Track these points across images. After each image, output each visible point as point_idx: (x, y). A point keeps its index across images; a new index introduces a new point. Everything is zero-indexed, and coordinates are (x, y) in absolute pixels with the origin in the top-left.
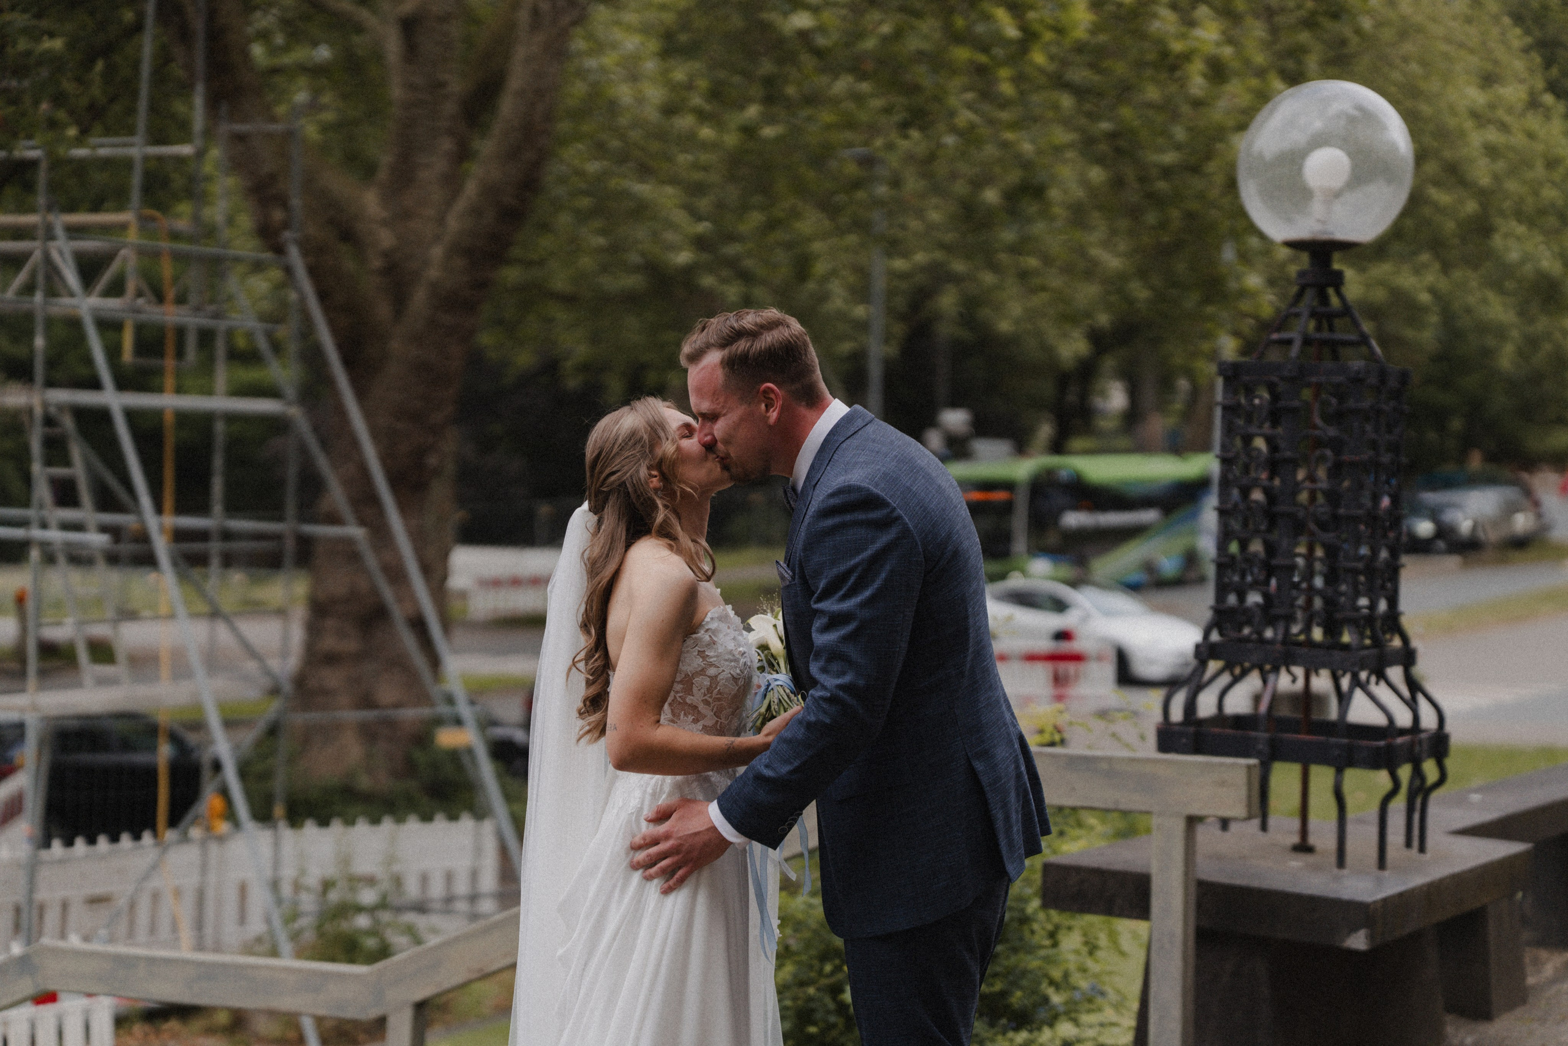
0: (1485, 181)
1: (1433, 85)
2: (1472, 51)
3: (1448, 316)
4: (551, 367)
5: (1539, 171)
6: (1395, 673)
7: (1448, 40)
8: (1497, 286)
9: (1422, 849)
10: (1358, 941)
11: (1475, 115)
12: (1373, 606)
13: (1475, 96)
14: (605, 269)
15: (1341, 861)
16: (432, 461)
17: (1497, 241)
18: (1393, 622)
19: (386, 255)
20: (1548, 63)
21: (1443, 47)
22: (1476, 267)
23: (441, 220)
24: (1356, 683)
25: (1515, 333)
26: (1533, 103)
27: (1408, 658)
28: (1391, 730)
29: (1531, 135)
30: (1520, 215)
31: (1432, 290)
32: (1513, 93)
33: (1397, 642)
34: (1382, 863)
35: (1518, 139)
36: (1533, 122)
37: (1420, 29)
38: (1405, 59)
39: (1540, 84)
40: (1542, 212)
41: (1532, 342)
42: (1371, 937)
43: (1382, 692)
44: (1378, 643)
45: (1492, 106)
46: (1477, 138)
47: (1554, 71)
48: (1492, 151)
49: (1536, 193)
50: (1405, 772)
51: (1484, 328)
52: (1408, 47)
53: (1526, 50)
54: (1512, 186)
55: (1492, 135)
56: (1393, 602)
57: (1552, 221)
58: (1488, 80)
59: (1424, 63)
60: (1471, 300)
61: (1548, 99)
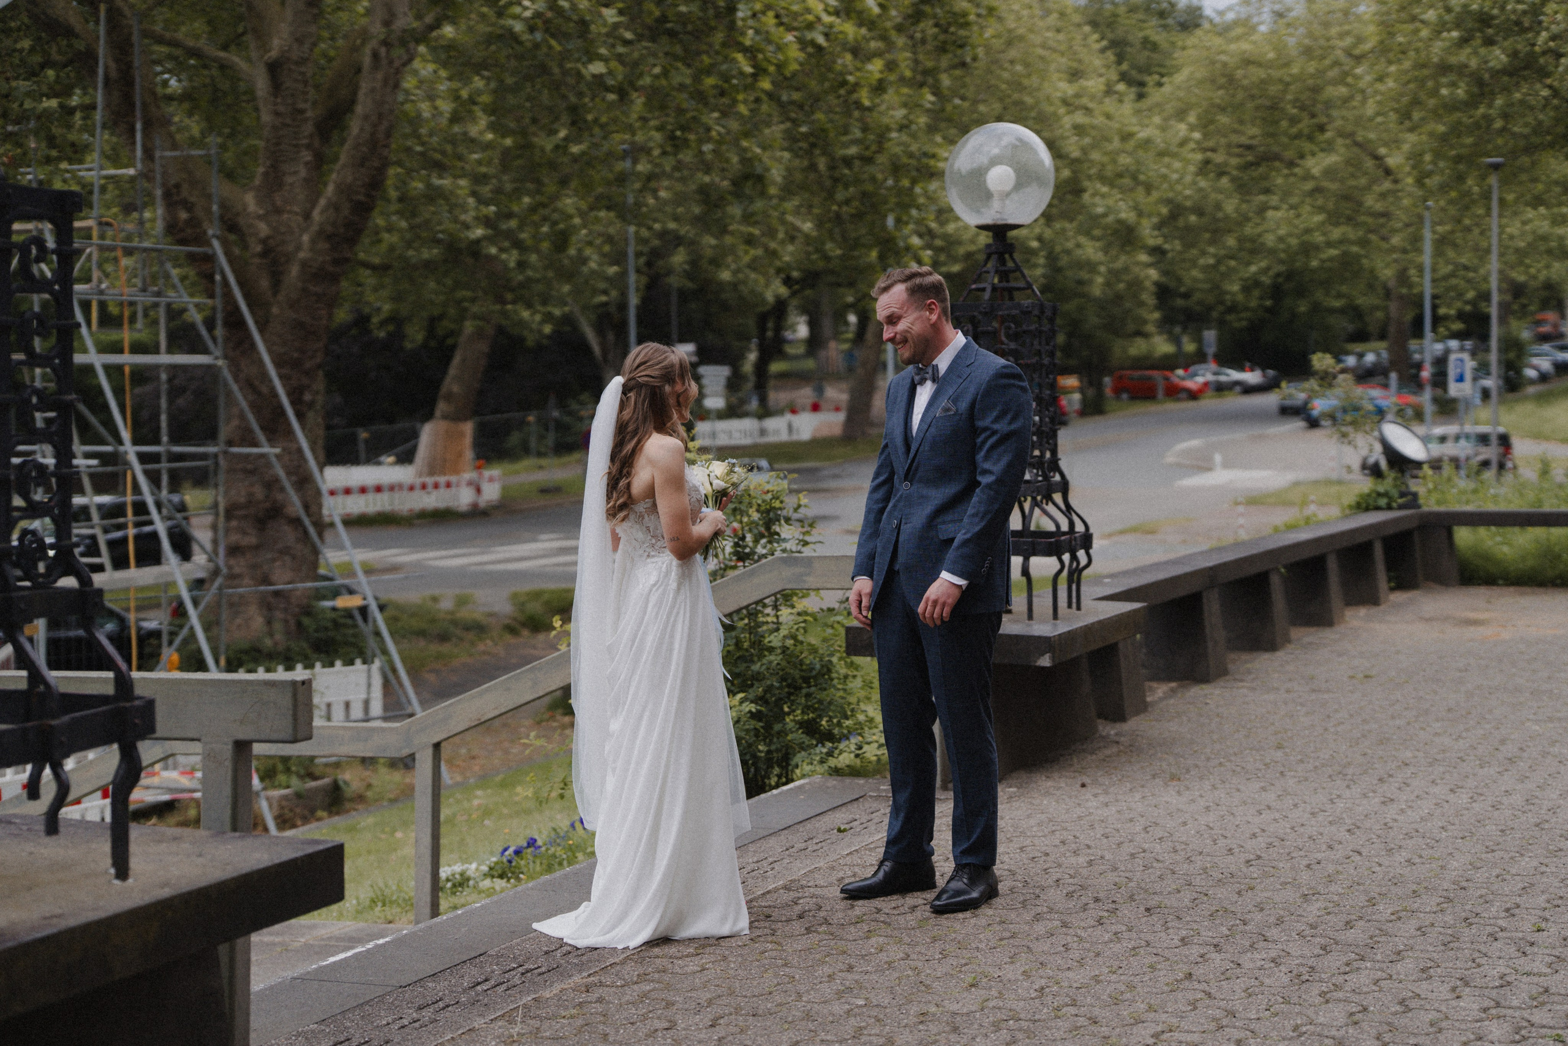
0: (1076, 154)
1: (1035, 81)
2: (1063, 54)
3: (1052, 258)
4: (362, 321)
5: (1116, 144)
6: (1058, 497)
7: (1044, 46)
8: (1088, 234)
9: (1079, 608)
10: (1045, 661)
11: (1065, 102)
12: (1042, 455)
13: (1066, 88)
14: (409, 245)
15: (1030, 616)
16: (307, 397)
17: (1086, 197)
18: (1054, 466)
19: (264, 241)
20: (1120, 59)
21: (1040, 51)
22: (1071, 220)
23: (307, 216)
24: (1035, 504)
25: (1102, 269)
26: (1109, 91)
27: (1064, 487)
28: (1058, 532)
29: (1108, 116)
30: (1103, 179)
31: (1040, 239)
32: (1094, 84)
33: (1057, 478)
34: (1055, 616)
35: (1099, 120)
36: (1109, 105)
37: (1021, 38)
38: (1012, 62)
39: (1114, 76)
40: (1120, 175)
41: (1115, 275)
42: (1053, 659)
43: (1050, 508)
44: (1046, 478)
45: (1077, 96)
46: (1067, 121)
47: (1125, 66)
48: (1079, 130)
49: (1114, 161)
50: (1066, 557)
51: (1080, 265)
52: (1013, 53)
53: (1103, 51)
54: (1095, 156)
55: (1079, 118)
56: (1054, 452)
57: (1127, 181)
58: (1075, 75)
59: (1027, 65)
60: (1070, 245)
61: (1121, 87)
